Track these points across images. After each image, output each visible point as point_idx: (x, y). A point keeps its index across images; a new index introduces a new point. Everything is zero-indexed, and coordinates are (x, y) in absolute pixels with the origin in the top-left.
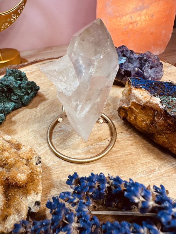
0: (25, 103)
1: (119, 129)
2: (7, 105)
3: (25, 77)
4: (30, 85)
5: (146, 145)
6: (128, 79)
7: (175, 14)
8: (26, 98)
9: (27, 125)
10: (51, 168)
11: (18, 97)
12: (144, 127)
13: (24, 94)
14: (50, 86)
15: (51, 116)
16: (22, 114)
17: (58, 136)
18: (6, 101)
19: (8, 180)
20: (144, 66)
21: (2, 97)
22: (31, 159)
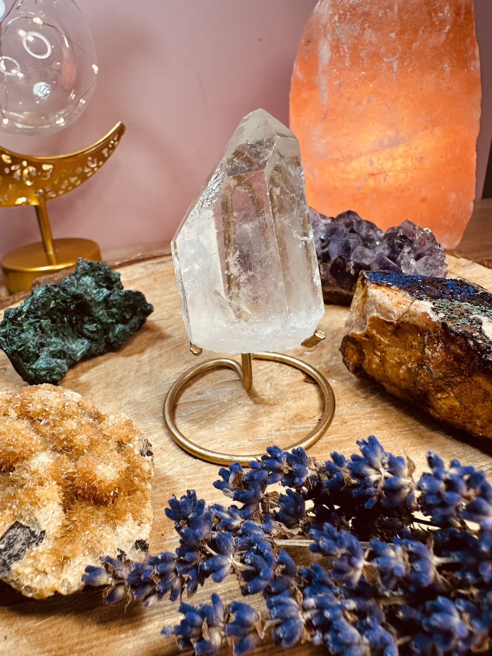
0: (114, 342)
1: (346, 396)
2: (71, 344)
3: (119, 283)
4: (130, 298)
5: (413, 427)
6: (362, 274)
7: (475, 157)
8: (118, 330)
9: (116, 391)
10: (176, 479)
11: (99, 327)
12: (404, 380)
13: (114, 321)
14: (177, 308)
15: (178, 371)
16: (105, 367)
17: (193, 411)
18: (69, 335)
19: (73, 480)
20: (401, 251)
21: (60, 325)
22: (129, 441)
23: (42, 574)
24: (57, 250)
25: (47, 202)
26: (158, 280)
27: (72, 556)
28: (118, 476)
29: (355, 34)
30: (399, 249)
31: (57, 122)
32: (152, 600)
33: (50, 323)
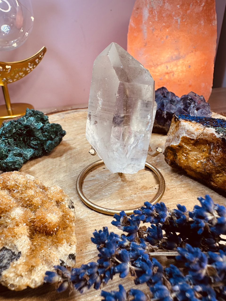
0: (47, 150)
1: (167, 177)
2: (24, 151)
4: (54, 127)
6: (174, 116)
8: (48, 144)
9: (49, 175)
10: (85, 220)
11: (39, 142)
12: (198, 168)
13: (46, 139)
14: (77, 135)
15: (81, 166)
16: (42, 164)
17: (91, 185)
18: (23, 147)
19: (34, 222)
20: (189, 106)
21: (18, 142)
22: (62, 200)
23: (20, 277)
24: (13, 109)
25: (8, 85)
26: (66, 121)
27: (36, 265)
28: (58, 220)
29: (160, 5)
30: (189, 105)
31: (13, 45)
32: (85, 289)
33: (13, 140)
